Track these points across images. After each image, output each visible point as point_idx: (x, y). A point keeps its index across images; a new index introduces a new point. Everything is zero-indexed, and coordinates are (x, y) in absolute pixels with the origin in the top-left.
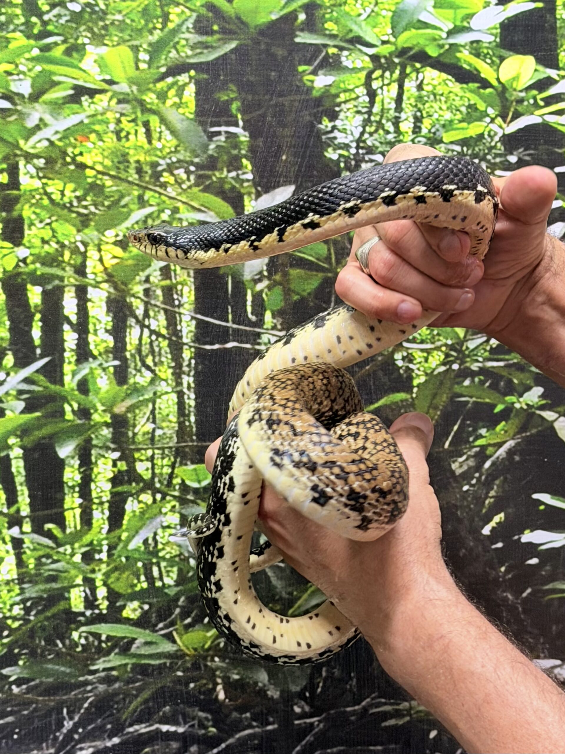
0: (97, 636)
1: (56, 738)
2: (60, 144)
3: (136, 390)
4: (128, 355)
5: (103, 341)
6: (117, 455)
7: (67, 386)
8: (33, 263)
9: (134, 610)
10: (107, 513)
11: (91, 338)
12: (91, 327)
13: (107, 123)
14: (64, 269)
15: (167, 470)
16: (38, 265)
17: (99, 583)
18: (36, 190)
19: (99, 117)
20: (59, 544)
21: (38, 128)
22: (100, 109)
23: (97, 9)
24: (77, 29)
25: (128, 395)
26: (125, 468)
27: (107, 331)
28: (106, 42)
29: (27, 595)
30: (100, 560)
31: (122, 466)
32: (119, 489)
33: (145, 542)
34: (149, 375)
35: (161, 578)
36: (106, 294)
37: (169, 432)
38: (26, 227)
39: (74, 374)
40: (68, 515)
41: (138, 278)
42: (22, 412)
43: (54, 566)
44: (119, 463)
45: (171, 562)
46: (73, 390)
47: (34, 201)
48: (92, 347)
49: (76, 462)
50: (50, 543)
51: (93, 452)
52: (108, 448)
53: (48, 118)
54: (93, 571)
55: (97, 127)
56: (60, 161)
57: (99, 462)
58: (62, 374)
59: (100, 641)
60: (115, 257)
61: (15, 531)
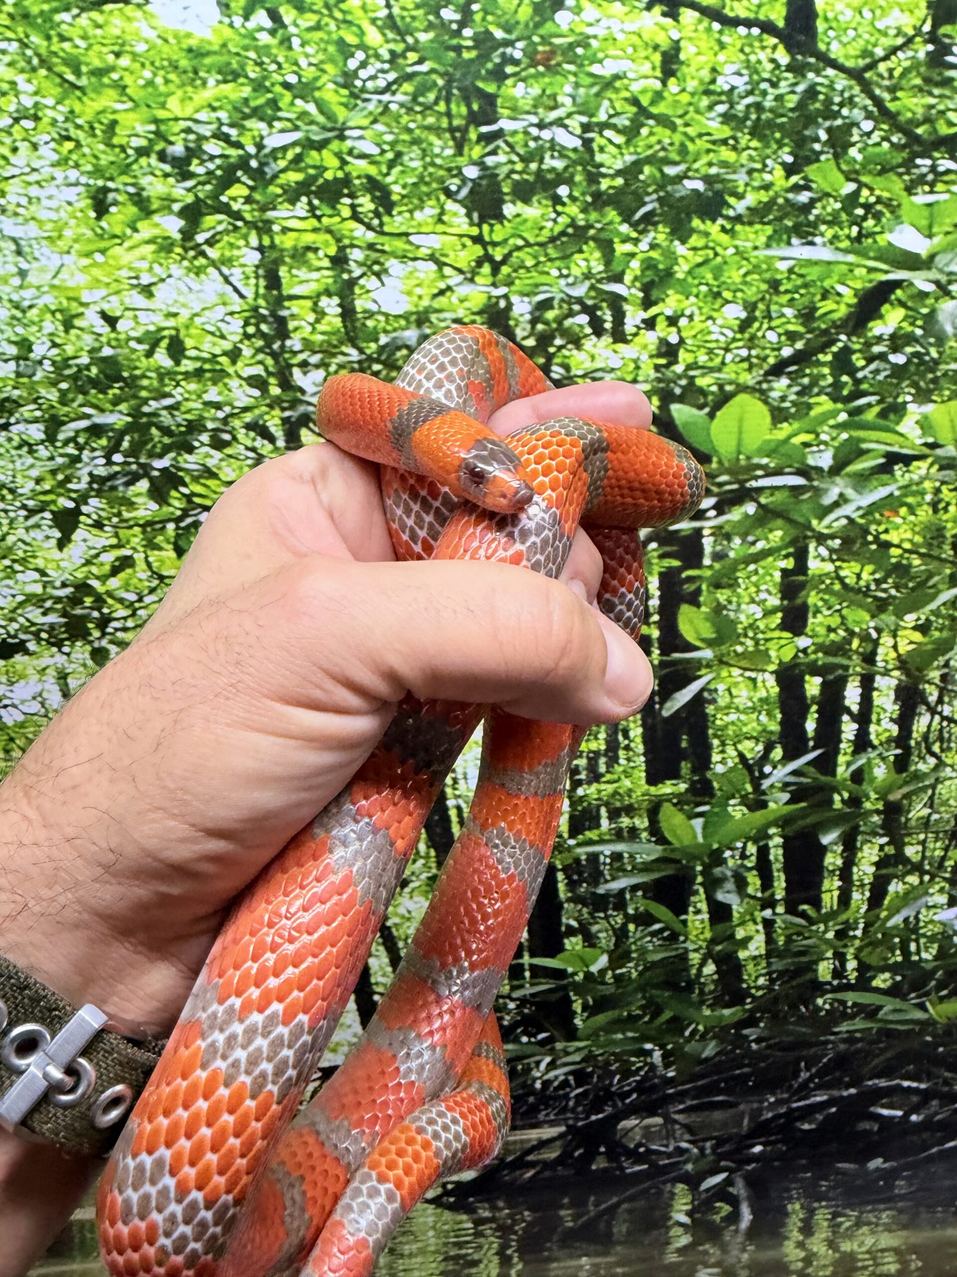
0: (843, 1003)
1: (791, 1086)
2: (861, 521)
3: (918, 776)
4: (913, 743)
5: (886, 730)
6: (885, 840)
7: (839, 777)
8: (815, 652)
9: (885, 981)
10: (867, 894)
11: (873, 728)
12: (874, 717)
13: (923, 493)
14: (850, 658)
15: (939, 853)
16: (820, 655)
17: (849, 957)
18: (827, 575)
19: (914, 488)
20: (811, 921)
21: (836, 505)
22: (915, 477)
23: (927, 358)
24: (898, 384)
25: (906, 783)
26: (893, 852)
27: (892, 720)
28: (934, 398)
29: (774, 968)
30: (855, 937)
31: (890, 850)
32: (884, 871)
33: (906, 920)
34: (932, 761)
35: (918, 953)
36: (896, 682)
37: (946, 816)
38: (810, 615)
39: (849, 764)
40: (826, 898)
41: (936, 663)
42: (787, 803)
43: (805, 942)
44: (887, 848)
45: (932, 939)
46: (845, 780)
47: (823, 586)
48: (873, 737)
49: (839, 849)
50: (802, 922)
51: (859, 838)
52: (875, 834)
53: (850, 492)
54: (845, 946)
55: (910, 500)
56: (859, 541)
57: (865, 847)
58: (835, 765)
59: (846, 1007)
60: (911, 643)
61: (768, 913)
